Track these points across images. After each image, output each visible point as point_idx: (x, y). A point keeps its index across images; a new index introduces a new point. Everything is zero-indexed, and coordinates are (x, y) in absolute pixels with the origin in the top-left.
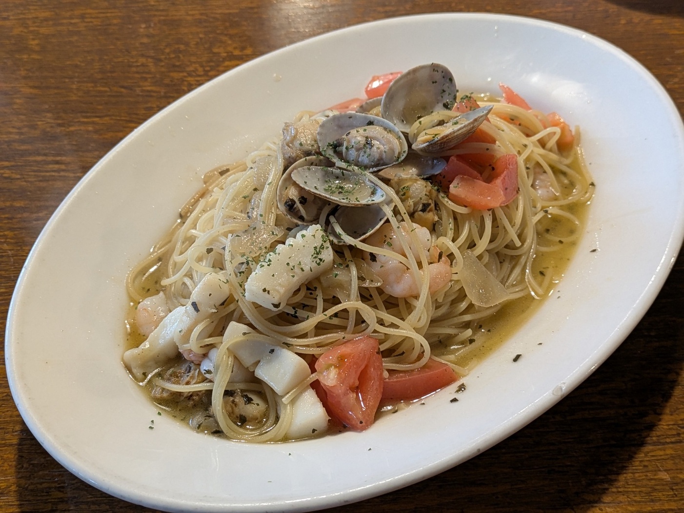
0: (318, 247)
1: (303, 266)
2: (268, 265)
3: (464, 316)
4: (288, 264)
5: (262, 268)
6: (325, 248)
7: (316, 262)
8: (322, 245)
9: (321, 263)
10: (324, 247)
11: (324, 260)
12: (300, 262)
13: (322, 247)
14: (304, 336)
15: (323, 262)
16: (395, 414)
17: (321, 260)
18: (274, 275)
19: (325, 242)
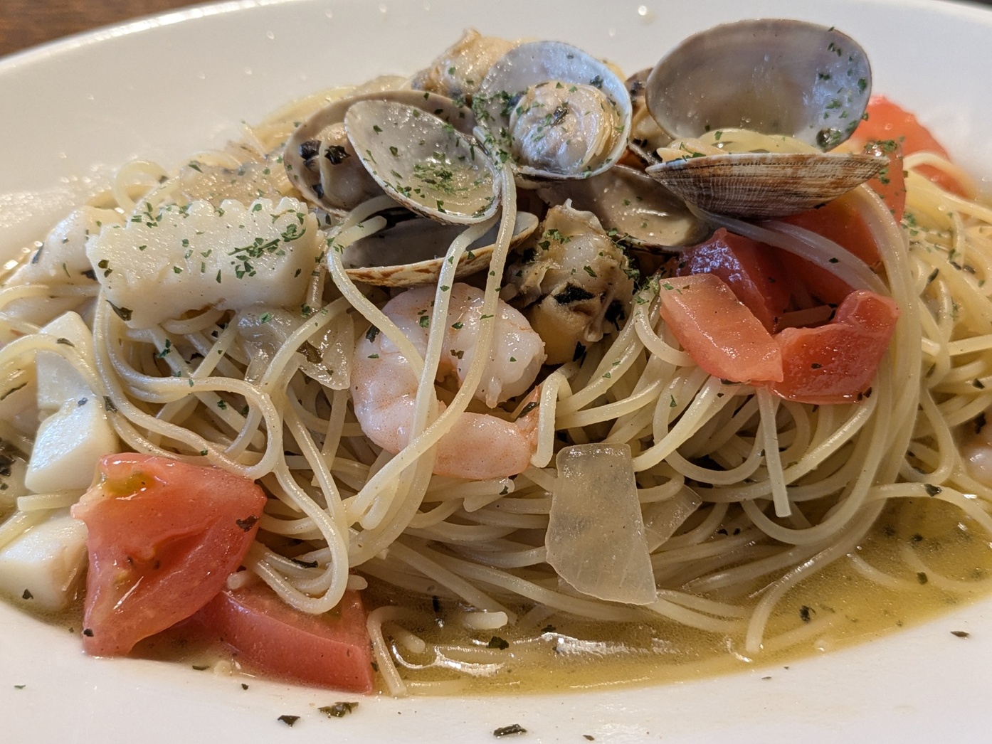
0: (265, 243)
1: (208, 261)
2: (149, 224)
3: (520, 581)
4: (185, 242)
5: (135, 223)
6: (276, 251)
7: (237, 267)
8: (276, 242)
9: (247, 274)
10: (275, 248)
11: (254, 273)
12: (210, 251)
13: (273, 246)
14: (152, 408)
15: (252, 275)
16: (199, 673)
17: (248, 267)
18: (144, 247)
19: (287, 240)
